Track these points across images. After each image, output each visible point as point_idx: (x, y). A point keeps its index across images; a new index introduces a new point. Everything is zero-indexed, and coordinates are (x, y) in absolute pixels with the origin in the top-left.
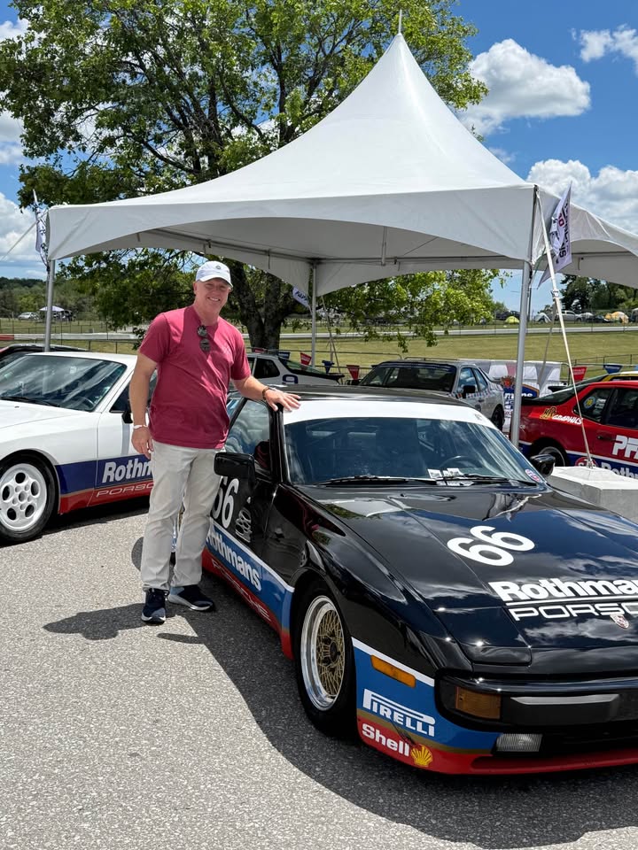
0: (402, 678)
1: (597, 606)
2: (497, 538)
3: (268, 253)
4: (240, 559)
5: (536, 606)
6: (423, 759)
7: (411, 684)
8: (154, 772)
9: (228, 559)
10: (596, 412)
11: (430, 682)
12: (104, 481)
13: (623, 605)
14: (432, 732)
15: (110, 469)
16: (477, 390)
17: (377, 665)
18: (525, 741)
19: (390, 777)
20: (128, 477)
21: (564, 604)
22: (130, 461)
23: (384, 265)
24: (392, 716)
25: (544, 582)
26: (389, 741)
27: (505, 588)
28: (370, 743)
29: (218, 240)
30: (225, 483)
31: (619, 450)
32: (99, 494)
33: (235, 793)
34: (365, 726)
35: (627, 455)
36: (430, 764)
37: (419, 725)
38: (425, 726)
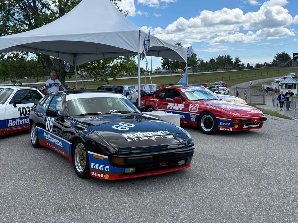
0: (101, 158)
1: (149, 137)
2: (125, 125)
3: (58, 52)
4: (56, 140)
5: (134, 138)
6: (107, 177)
7: (103, 159)
8: (36, 190)
9: (52, 141)
10: (162, 97)
11: (107, 157)
12: (9, 126)
13: (155, 137)
14: (108, 170)
15: (11, 122)
16: (130, 94)
17: (94, 156)
18: (131, 170)
19: (99, 184)
20: (17, 124)
21: (141, 137)
22: (17, 120)
23: (97, 55)
24: (99, 168)
25: (136, 133)
26: (98, 175)
27: (126, 135)
28: (94, 177)
29: (40, 48)
30: (50, 119)
31: (169, 107)
32: (7, 130)
33: (58, 191)
34: (92, 172)
35: (171, 108)
36: (109, 178)
37: (105, 169)
38: (107, 169)
